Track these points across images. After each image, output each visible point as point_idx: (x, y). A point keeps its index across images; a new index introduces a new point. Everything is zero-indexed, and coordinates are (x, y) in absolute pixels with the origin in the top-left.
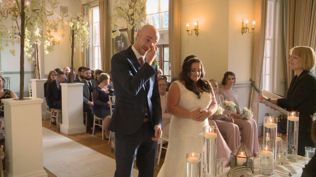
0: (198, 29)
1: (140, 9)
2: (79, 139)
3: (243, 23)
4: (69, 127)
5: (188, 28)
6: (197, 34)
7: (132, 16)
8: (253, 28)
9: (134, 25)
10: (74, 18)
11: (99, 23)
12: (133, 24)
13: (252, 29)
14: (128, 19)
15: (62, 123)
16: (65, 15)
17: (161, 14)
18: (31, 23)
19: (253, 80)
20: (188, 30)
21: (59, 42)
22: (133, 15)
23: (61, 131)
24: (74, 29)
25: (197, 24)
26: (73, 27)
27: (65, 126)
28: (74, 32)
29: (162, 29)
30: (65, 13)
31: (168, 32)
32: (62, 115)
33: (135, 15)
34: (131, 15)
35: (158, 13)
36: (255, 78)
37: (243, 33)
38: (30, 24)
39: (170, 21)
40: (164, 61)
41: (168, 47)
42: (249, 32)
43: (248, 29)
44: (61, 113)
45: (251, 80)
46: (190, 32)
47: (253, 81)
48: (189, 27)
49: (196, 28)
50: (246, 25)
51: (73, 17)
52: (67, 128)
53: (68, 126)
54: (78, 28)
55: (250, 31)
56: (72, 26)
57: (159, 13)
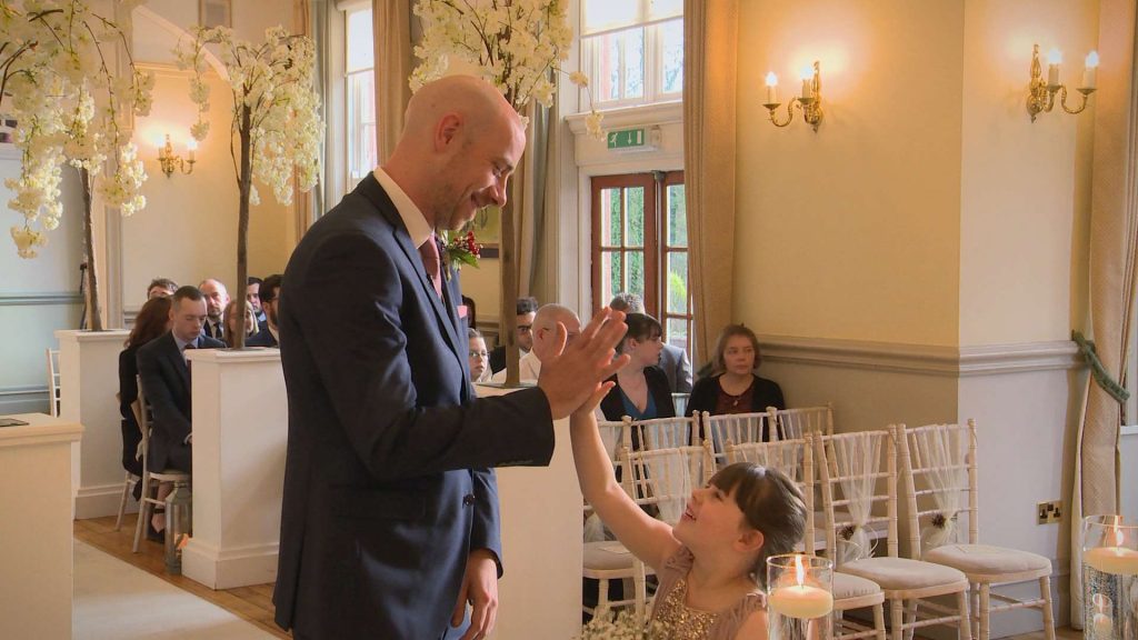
0: (818, 97)
1: (537, 11)
2: (266, 612)
3: (1036, 63)
4: (221, 554)
5: (773, 92)
6: (814, 123)
7: (503, 42)
8: (1085, 85)
9: (511, 81)
10: (249, 49)
11: (373, 72)
12: (505, 78)
13: (1080, 90)
14: (485, 54)
15: (191, 535)
16: (207, 35)
17: (651, 29)
18: (28, 73)
19: (1090, 337)
20: (773, 102)
21: (192, 162)
22: (506, 35)
23: (183, 573)
24: (251, 100)
25: (817, 76)
26: (246, 92)
27: (203, 550)
28: (251, 117)
29: (655, 100)
30: (207, 28)
31: (680, 112)
32: (191, 496)
33: (514, 35)
34: (500, 36)
35: (636, 26)
36: (1098, 330)
37: (1034, 110)
38: (27, 78)
39: (688, 64)
40: (665, 250)
41: (681, 182)
42: (1065, 108)
43: (1060, 91)
44: (188, 485)
45: (1076, 337)
46: (781, 115)
47: (1088, 343)
48: (776, 87)
49: (811, 95)
50: (1053, 72)
51: (244, 48)
52: (214, 558)
53: (217, 548)
54: (269, 97)
55: (1074, 101)
56: (240, 90)
57: (644, 24)
